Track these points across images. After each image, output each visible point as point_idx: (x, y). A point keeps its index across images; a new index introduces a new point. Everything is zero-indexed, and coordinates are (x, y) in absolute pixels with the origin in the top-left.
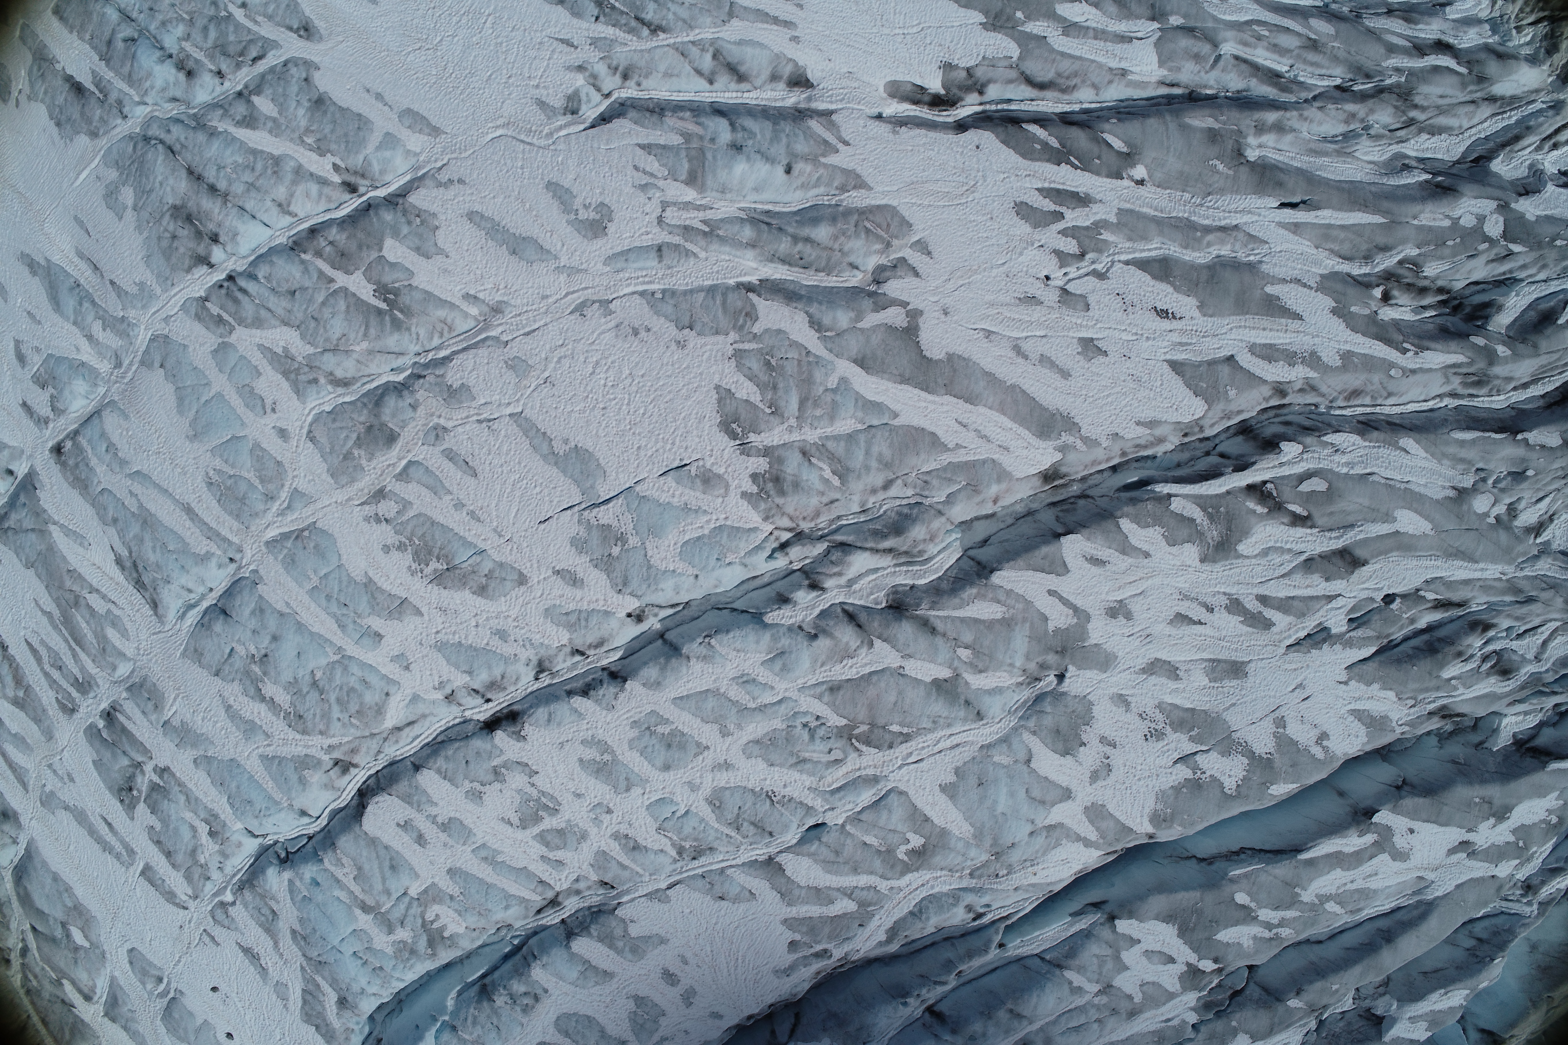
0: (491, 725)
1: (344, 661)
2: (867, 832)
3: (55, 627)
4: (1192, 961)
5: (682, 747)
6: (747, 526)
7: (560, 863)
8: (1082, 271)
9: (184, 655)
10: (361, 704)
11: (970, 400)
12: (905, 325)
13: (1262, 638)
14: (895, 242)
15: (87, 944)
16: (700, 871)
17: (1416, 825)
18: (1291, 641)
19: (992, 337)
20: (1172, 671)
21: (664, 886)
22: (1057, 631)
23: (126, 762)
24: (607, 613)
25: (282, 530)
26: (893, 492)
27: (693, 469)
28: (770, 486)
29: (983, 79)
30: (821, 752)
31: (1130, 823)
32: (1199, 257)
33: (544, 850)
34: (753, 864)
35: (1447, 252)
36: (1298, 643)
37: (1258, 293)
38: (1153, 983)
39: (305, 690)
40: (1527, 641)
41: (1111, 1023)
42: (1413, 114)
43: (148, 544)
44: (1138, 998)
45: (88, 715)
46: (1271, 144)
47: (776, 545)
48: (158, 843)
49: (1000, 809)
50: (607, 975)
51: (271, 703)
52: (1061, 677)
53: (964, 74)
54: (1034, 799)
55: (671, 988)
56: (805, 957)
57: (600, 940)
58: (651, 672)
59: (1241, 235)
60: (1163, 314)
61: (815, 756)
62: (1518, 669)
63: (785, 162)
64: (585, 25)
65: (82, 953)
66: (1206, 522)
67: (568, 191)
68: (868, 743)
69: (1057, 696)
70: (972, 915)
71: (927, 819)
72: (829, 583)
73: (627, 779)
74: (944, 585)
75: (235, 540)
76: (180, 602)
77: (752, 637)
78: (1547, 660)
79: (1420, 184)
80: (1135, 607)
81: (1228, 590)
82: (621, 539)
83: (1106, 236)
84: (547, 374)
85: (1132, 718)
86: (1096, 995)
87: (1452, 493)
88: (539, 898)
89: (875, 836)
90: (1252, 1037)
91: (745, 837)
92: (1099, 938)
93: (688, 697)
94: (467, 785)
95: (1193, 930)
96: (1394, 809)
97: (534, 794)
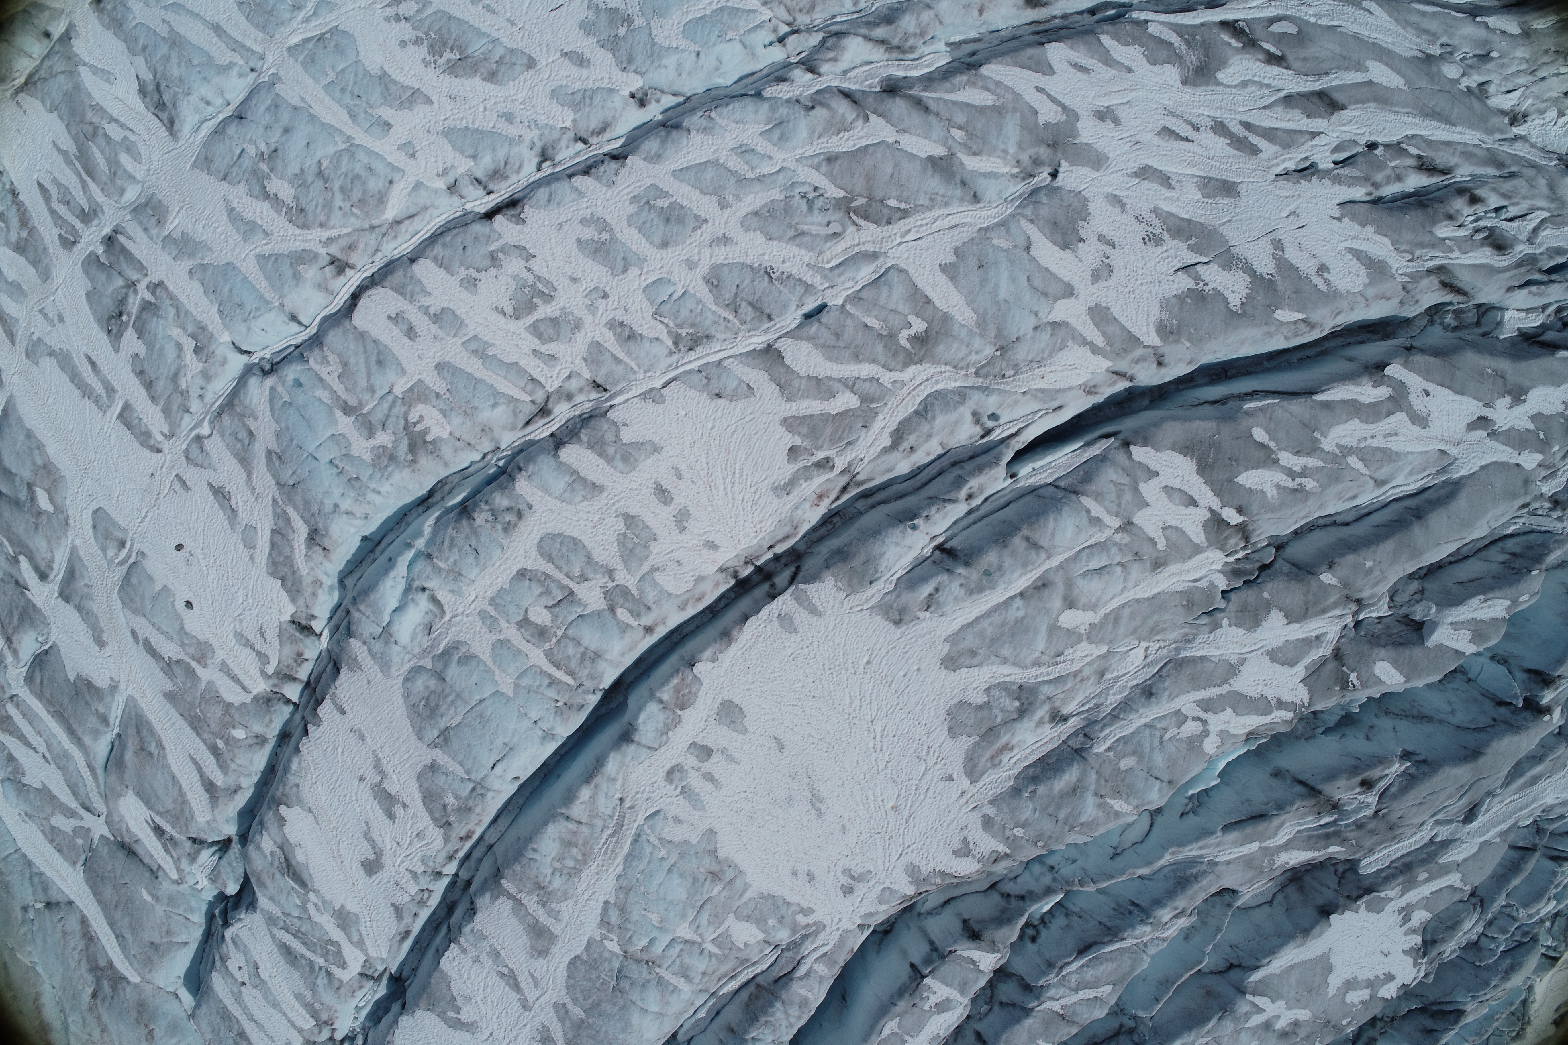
0: (489, 215)
1: (352, 149)
2: (868, 312)
3: (69, 162)
4: (1214, 507)
5: (681, 220)
7: (552, 357)
9: (193, 166)
10: (364, 191)
13: (1249, 163)
15: (51, 509)
16: (695, 366)
17: (1432, 387)
18: (1279, 170)
20: (1165, 180)
21: (658, 384)
22: (1047, 124)
23: (120, 282)
24: (611, 90)
25: (304, 36)
30: (820, 224)
31: (1135, 331)
33: (535, 343)
34: (751, 353)
36: (1286, 174)
38: (1176, 528)
39: (310, 180)
40: (1515, 224)
41: (1136, 570)
43: (174, 60)
44: (1161, 545)
45: (89, 244)
47: (772, 37)
48: (140, 374)
49: (1003, 294)
50: (596, 488)
51: (275, 200)
52: (1054, 174)
54: (1036, 289)
55: (664, 508)
56: (806, 468)
57: (591, 447)
58: (651, 145)
61: (814, 229)
62: (1511, 246)
65: (44, 518)
66: (1184, 47)
68: (866, 218)
69: (1052, 189)
70: (978, 430)
71: (928, 301)
72: (825, 68)
73: (625, 259)
75: (259, 49)
76: (197, 118)
77: (749, 110)
78: (1540, 245)
80: (1123, 114)
81: (1212, 113)
82: (627, 19)
85: (1128, 219)
86: (1117, 531)
87: (1420, 55)
88: (529, 399)
89: (876, 317)
90: (1286, 616)
91: (743, 322)
92: (1114, 463)
93: (687, 168)
94: (463, 272)
95: (1212, 467)
96: (1406, 365)
97: (529, 278)
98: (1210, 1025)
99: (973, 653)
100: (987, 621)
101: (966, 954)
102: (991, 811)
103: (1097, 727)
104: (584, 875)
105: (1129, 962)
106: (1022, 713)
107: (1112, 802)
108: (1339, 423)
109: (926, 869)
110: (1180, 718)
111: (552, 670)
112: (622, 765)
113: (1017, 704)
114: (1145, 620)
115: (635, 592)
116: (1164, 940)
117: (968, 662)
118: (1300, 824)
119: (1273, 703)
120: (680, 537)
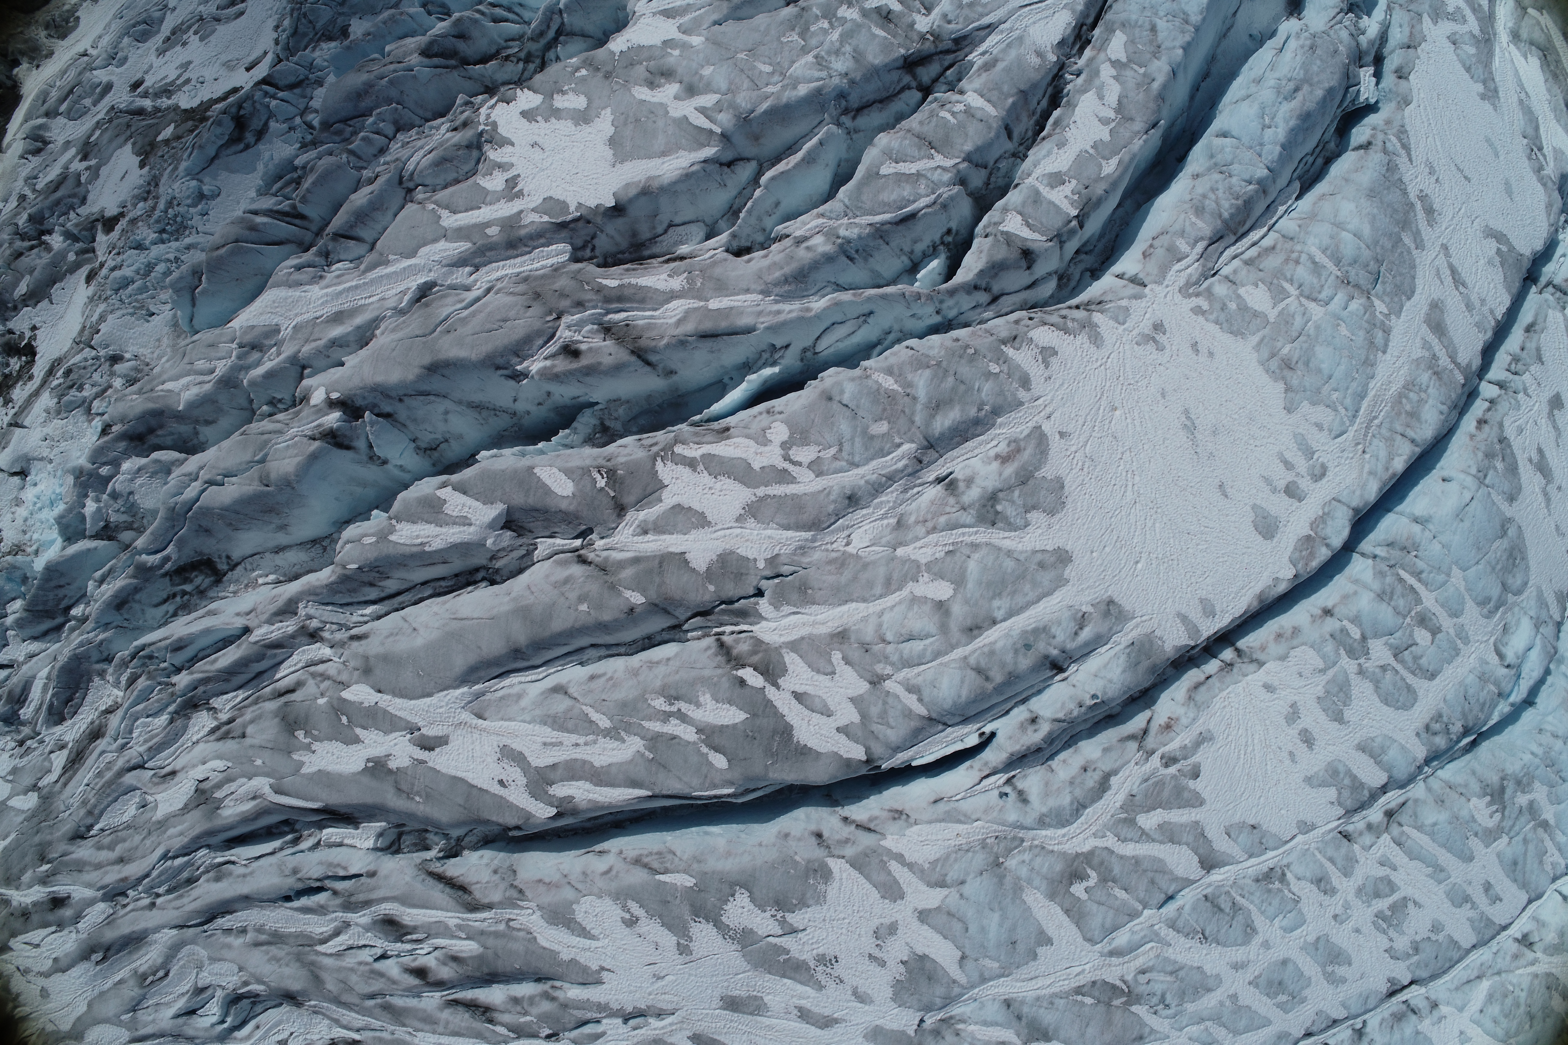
0: (1408, 986)
2: (1124, 904)
4: (773, 689)
5: (1270, 984)
7: (1382, 864)
10: (1502, 1005)
13: (704, 1028)
16: (1270, 854)
17: (495, 790)
18: (669, 1020)
20: (805, 1016)
21: (1300, 838)
30: (1156, 982)
31: (855, 874)
33: (1394, 877)
36: (661, 1015)
38: (818, 672)
39: (1540, 1013)
41: (869, 634)
44: (837, 656)
49: (996, 917)
50: (1362, 748)
52: (921, 1025)
54: (960, 920)
55: (1308, 727)
56: (1185, 758)
57: (1362, 784)
61: (1162, 977)
68: (1114, 987)
70: (1020, 784)
71: (1067, 912)
73: (1317, 950)
78: (334, 920)
85: (851, 981)
86: (889, 677)
88: (1405, 828)
89: (1116, 898)
90: (687, 562)
91: (1228, 893)
92: (887, 745)
93: (1259, 1028)
94: (1440, 937)
95: (775, 732)
96: (528, 816)
97: (1392, 933)
98: (765, 106)
99: (1041, 565)
100: (1028, 598)
101: (1036, 236)
102: (1022, 394)
103: (910, 470)
104: (1402, 383)
105: (864, 198)
106: (992, 498)
107: (895, 387)
108: (621, 764)
109: (1082, 339)
110: (816, 467)
111: (1417, 585)
112: (1363, 487)
113: (999, 508)
114: (855, 578)
115: (1342, 652)
116: (822, 215)
117: (1047, 556)
118: (652, 317)
119: (701, 467)
120: (1296, 698)
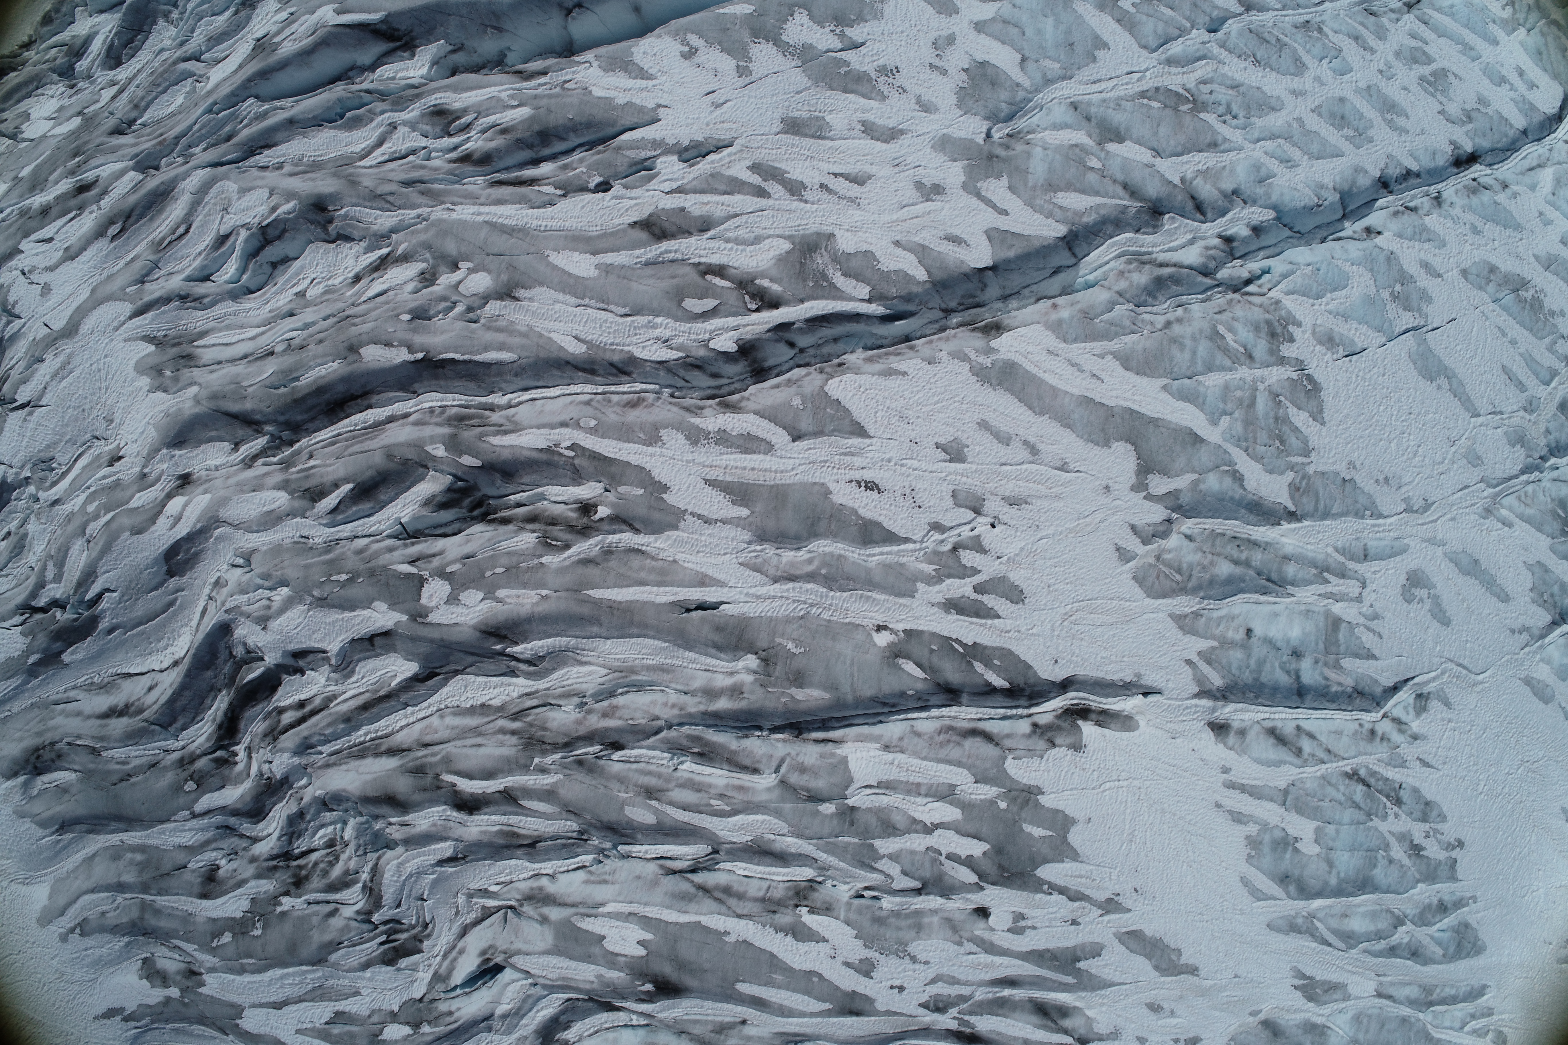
0: (1472, 159)
2: (1172, 19)
5: (1333, 115)
6: (1295, 296)
7: (1413, 36)
8: (956, 532)
11: (1087, 401)
12: (1150, 476)
13: (763, 156)
14: (1152, 560)
16: (1301, 11)
18: (727, 151)
19: (1059, 464)
20: (869, 130)
22: (999, 176)
24: (1400, 236)
26: (1160, 321)
27: (1341, 352)
28: (1279, 330)
29: (1035, 738)
30: (1219, 93)
32: (824, 546)
33: (1426, 49)
34: (1262, 9)
35: (504, 561)
36: (718, 149)
37: (759, 507)
42: (516, 725)
46: (719, 677)
47: (1263, 280)
49: (1050, 21)
52: (989, 135)
53: (1058, 741)
54: (1016, 26)
58: (1364, 182)
59: (772, 571)
60: (871, 486)
61: (1223, 90)
62: (422, 116)
63: (1254, 640)
64: (1410, 780)
66: (830, 272)
67: (1434, 616)
68: (1177, 94)
69: (994, 118)
71: (1118, 21)
72: (1217, 241)
73: (1371, 96)
74: (1110, 229)
77: (1287, 198)
78: (380, 126)
79: (525, 639)
80: (911, 194)
81: (802, 205)
82: (1395, 297)
83: (929, 569)
84: (1453, 449)
85: (914, 89)
87: (521, 293)
89: (1164, 12)
93: (1332, 156)
94: (1489, 110)
97: (1439, 95)
